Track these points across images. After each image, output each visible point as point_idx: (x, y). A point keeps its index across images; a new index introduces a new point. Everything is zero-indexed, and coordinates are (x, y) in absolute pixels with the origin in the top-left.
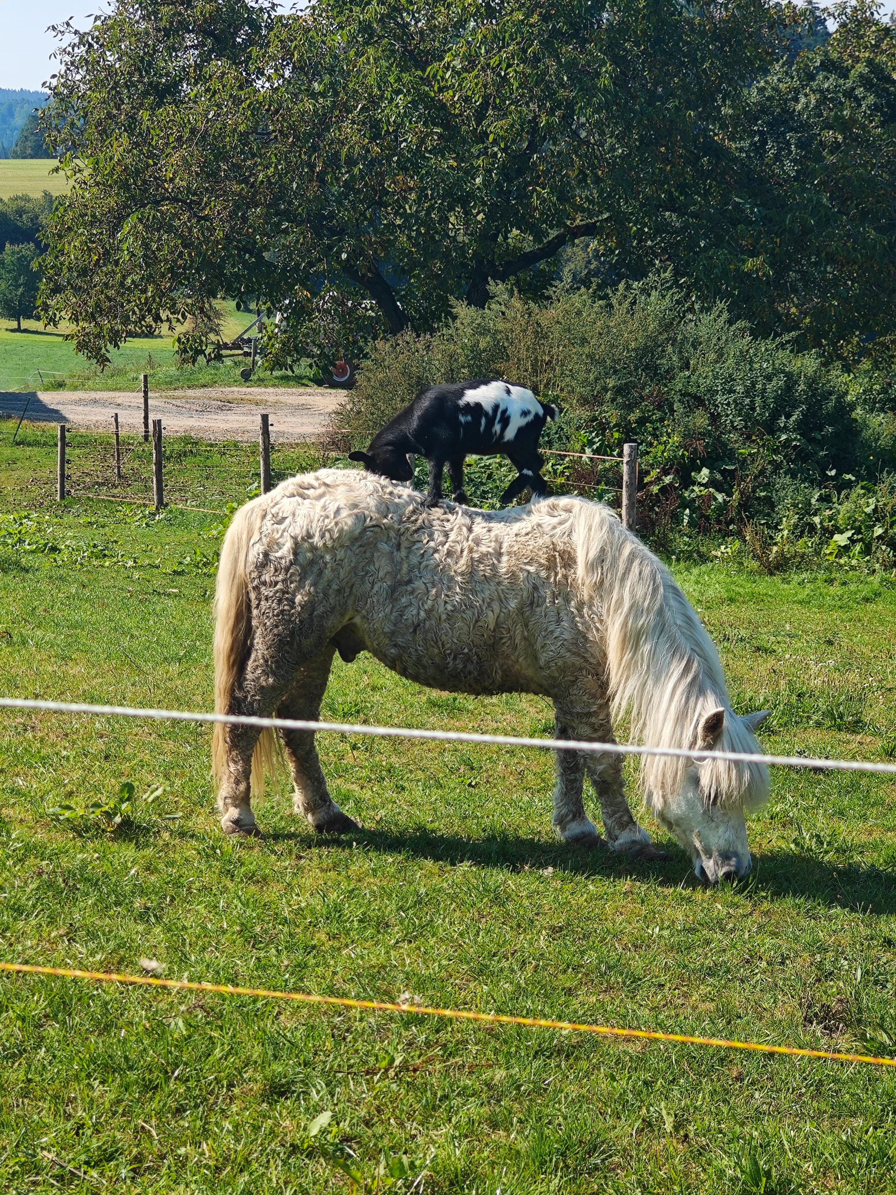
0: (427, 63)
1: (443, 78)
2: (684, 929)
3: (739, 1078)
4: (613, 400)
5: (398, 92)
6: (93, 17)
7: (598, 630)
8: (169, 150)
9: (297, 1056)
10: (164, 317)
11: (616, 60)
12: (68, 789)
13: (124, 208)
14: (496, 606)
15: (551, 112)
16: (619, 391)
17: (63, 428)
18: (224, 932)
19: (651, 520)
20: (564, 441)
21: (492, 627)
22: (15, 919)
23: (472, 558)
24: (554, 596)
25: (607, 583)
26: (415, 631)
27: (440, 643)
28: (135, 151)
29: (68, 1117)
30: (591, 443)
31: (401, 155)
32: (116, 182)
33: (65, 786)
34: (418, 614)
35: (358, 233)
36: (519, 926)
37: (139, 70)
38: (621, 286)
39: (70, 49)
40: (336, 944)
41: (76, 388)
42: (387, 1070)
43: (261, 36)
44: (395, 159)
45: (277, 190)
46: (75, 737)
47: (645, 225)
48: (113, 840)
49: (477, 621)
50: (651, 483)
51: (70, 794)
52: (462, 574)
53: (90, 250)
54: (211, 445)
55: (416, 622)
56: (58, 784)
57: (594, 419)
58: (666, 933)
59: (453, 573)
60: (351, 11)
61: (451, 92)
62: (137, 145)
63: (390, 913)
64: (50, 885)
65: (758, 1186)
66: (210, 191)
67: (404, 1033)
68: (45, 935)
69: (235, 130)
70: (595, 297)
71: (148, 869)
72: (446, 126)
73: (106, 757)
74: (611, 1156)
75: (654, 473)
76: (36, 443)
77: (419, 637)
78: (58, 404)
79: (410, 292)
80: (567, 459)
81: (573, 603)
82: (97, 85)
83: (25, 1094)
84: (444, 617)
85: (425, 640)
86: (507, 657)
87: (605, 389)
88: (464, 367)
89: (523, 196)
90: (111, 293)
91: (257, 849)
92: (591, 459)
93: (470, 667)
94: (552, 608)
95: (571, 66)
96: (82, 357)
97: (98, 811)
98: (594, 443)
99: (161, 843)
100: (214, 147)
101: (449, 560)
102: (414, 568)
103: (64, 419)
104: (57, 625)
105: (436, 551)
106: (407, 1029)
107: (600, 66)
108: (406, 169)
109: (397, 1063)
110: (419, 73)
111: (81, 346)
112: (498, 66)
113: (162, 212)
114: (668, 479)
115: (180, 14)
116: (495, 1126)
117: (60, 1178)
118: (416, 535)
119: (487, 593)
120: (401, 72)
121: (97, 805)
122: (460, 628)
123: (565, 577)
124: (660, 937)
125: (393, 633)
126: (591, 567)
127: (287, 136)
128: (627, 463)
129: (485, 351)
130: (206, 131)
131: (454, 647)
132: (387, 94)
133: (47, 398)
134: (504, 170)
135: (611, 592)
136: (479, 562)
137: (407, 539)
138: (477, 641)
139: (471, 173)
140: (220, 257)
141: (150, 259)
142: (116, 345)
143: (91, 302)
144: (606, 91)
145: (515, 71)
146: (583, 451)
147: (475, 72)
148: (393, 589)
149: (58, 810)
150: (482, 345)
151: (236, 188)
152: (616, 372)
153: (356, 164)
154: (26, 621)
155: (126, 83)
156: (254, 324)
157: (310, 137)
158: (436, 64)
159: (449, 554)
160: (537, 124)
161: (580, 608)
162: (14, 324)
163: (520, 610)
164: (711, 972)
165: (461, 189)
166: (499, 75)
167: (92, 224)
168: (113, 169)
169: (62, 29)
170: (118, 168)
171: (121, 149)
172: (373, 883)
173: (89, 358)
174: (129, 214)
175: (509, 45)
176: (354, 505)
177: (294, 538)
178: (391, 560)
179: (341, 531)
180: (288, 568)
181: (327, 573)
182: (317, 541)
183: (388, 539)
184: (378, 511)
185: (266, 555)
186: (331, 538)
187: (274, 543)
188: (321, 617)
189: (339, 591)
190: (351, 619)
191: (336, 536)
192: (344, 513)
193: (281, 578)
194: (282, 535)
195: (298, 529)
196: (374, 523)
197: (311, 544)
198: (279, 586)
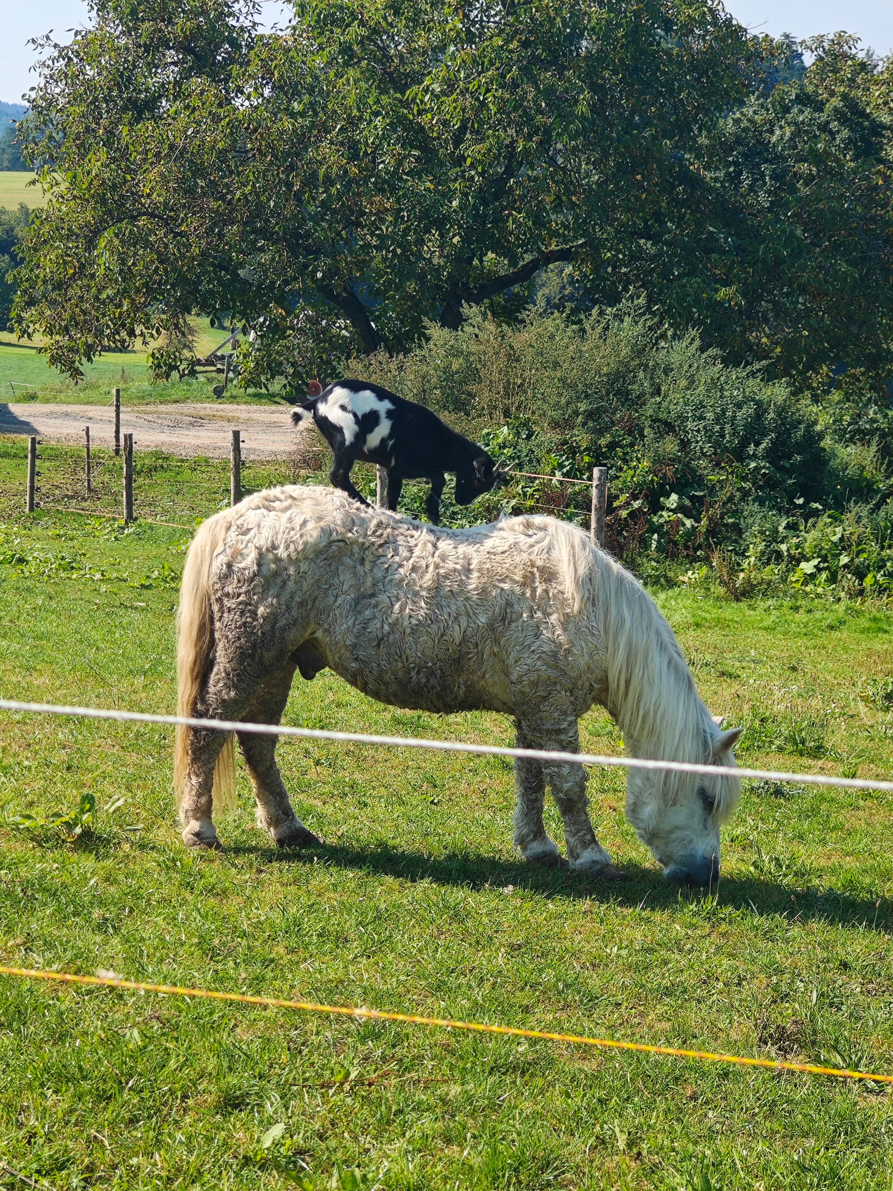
0: (406, 86)
1: (422, 101)
2: (643, 949)
3: (694, 1097)
4: (584, 424)
5: (377, 114)
6: (74, 32)
8: (147, 166)
9: (252, 1068)
10: (138, 332)
11: (594, 88)
12: (29, 798)
13: (101, 222)
14: (463, 621)
15: (529, 138)
16: (590, 415)
17: (33, 440)
18: (182, 944)
19: (619, 544)
20: (535, 464)
21: (457, 641)
23: (438, 574)
24: (533, 611)
26: (378, 645)
27: (404, 657)
28: (113, 166)
29: (20, 1126)
30: (561, 466)
31: (378, 176)
32: (93, 197)
33: (26, 796)
34: (382, 627)
35: (334, 252)
36: (478, 943)
37: (118, 85)
38: (595, 311)
39: (50, 63)
40: (295, 958)
41: (47, 401)
42: (342, 1084)
43: (241, 55)
44: (373, 180)
45: (254, 208)
46: (37, 748)
47: (619, 251)
48: (73, 850)
49: (441, 636)
50: (620, 507)
51: (31, 804)
52: (427, 589)
53: (65, 263)
54: (182, 461)
55: (380, 635)
56: (19, 793)
57: (565, 443)
58: (624, 952)
59: (418, 588)
60: (332, 32)
61: (429, 116)
62: (114, 160)
63: (350, 928)
64: (9, 894)
66: (187, 207)
67: (361, 1048)
68: (1, 944)
69: (213, 147)
70: (568, 320)
71: (107, 880)
72: (424, 149)
73: (69, 768)
74: (563, 1173)
75: (623, 498)
76: (6, 455)
77: (383, 651)
78: (29, 416)
79: (384, 313)
80: (537, 482)
81: (554, 617)
82: (75, 99)
84: (408, 631)
85: (388, 654)
86: (473, 672)
87: (576, 413)
88: (436, 388)
89: (499, 220)
90: (86, 306)
91: (218, 862)
92: (561, 483)
93: (433, 682)
94: (530, 622)
95: (549, 92)
96: (55, 370)
97: (58, 821)
98: (565, 466)
99: (121, 854)
100: (192, 164)
101: (414, 575)
102: (378, 582)
103: (36, 431)
104: (22, 635)
105: (401, 566)
106: (363, 1044)
107: (578, 93)
108: (383, 191)
109: (352, 1076)
110: (398, 95)
111: (55, 360)
112: (476, 90)
113: (138, 227)
114: (636, 504)
115: (160, 31)
116: (448, 1141)
117: (10, 1186)
118: (380, 550)
119: (452, 608)
120: (380, 94)
121: (57, 815)
122: (425, 643)
124: (619, 956)
125: (355, 646)
127: (265, 155)
128: (597, 486)
129: (457, 372)
130: (184, 148)
131: (418, 661)
132: (366, 116)
133: (18, 410)
134: (480, 193)
136: (446, 577)
137: (372, 553)
138: (442, 656)
139: (449, 196)
140: (195, 273)
141: (126, 274)
142: (90, 360)
143: (66, 316)
144: (583, 118)
145: (494, 96)
146: (553, 474)
147: (454, 96)
148: (357, 602)
149: (18, 819)
150: (455, 366)
151: (213, 205)
152: (587, 396)
153: (333, 184)
155: (105, 98)
156: (228, 341)
157: (288, 156)
158: (415, 88)
159: (414, 569)
160: (514, 149)
161: (565, 622)
163: (490, 626)
164: (668, 992)
165: (438, 212)
166: (478, 99)
167: (68, 238)
168: (91, 183)
169: (42, 42)
170: (95, 182)
171: (99, 163)
172: (333, 898)
173: (62, 372)
174: (105, 229)
175: (488, 70)
176: (320, 519)
177: (259, 549)
178: (355, 574)
179: (305, 544)
180: (252, 580)
181: (291, 585)
182: (282, 552)
183: (352, 554)
184: (344, 525)
185: (229, 566)
186: (296, 550)
187: (238, 554)
188: (283, 629)
189: (301, 604)
190: (313, 633)
191: (300, 548)
192: (310, 525)
193: (244, 589)
194: (246, 546)
195: (263, 540)
196: (340, 537)
197: (276, 555)
198: (242, 598)
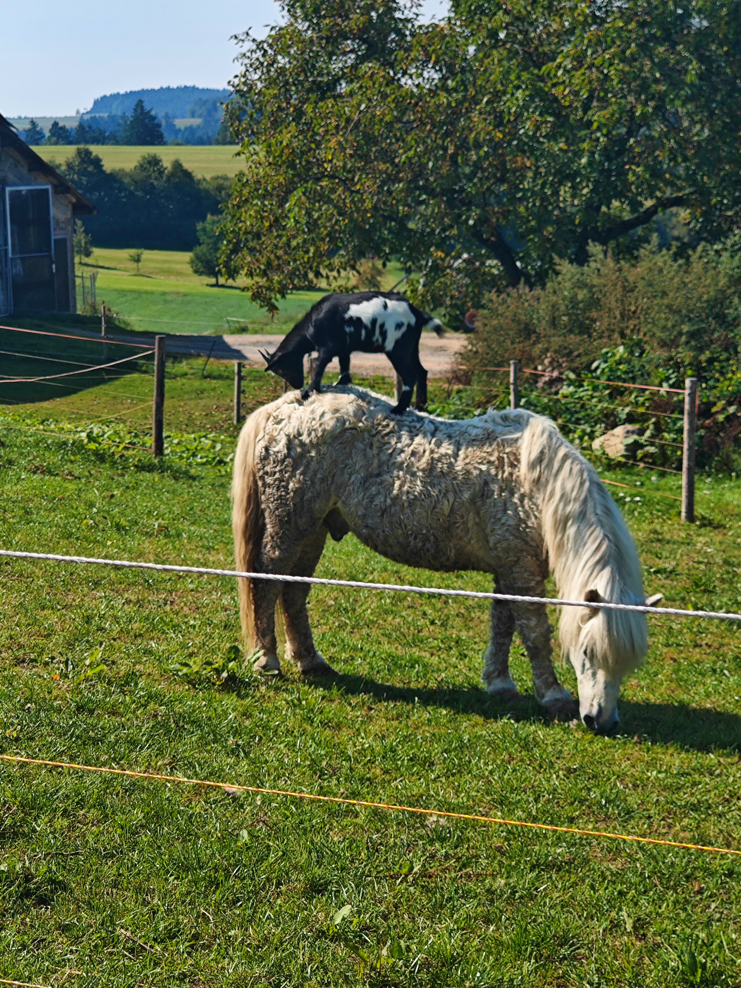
0: (543, 64)
1: (555, 76)
2: (678, 774)
3: (700, 892)
4: (687, 343)
5: (518, 87)
6: (269, 28)
7: (536, 517)
8: (328, 137)
9: (336, 863)
10: (324, 274)
11: (701, 59)
12: (190, 650)
13: (291, 183)
14: (451, 497)
15: (645, 104)
16: (692, 335)
17: (240, 365)
18: (297, 765)
19: (716, 443)
20: (646, 377)
21: (447, 512)
22: (131, 751)
23: (432, 458)
24: (502, 490)
25: (543, 479)
26: (382, 515)
27: (403, 526)
28: (301, 137)
29: (145, 903)
30: (668, 379)
31: (520, 140)
32: (284, 162)
33: (188, 648)
34: (385, 501)
35: (484, 205)
36: (541, 767)
37: (304, 71)
38: (700, 248)
39: (248, 54)
40: (387, 777)
41: (256, 332)
42: (406, 876)
43: (406, 42)
44: (515, 142)
45: (417, 169)
46: (204, 610)
47: (724, 197)
48: (219, 691)
49: (434, 508)
50: (717, 413)
51: (191, 655)
52: (423, 470)
53: (262, 218)
54: (363, 379)
55: (383, 507)
56: (184, 646)
57: (671, 359)
58: (661, 776)
59: (415, 469)
60: (480, 20)
61: (562, 87)
62: (301, 132)
63: (436, 755)
64: (165, 725)
65: (695, 976)
66: (362, 170)
67: (429, 848)
68: (153, 764)
69: (381, 120)
70: (676, 257)
71: (244, 714)
72: (557, 116)
73: (225, 627)
74: (578, 948)
75: (721, 404)
76: (220, 377)
77: (386, 520)
78: (240, 344)
79: (528, 255)
80: (647, 393)
81: (516, 495)
82: (271, 83)
83: (115, 885)
84: (406, 504)
85: (391, 523)
86: (461, 538)
87: (680, 334)
88: (564, 315)
89: (622, 174)
90: (280, 252)
91: (337, 701)
92: (668, 392)
93: (428, 545)
94: (499, 500)
95: (663, 65)
96: (256, 305)
97: (209, 668)
98: (671, 379)
99: (259, 695)
100: (365, 134)
101: (412, 459)
102: (383, 464)
103: (244, 358)
104: (209, 522)
105: (402, 451)
106: (431, 845)
107: (688, 64)
108: (524, 152)
109: (415, 870)
110: (536, 71)
111: (255, 297)
112: (602, 65)
113: (322, 187)
114: (732, 409)
115: (338, 25)
116: (488, 921)
117: (132, 950)
118: (386, 438)
119: (443, 485)
120: (521, 71)
121: (209, 663)
122: (420, 514)
123: (511, 474)
124: (657, 778)
125: (364, 516)
126: (532, 466)
127: (425, 124)
128: (689, 394)
129: (582, 302)
130: (359, 120)
131: (414, 528)
132: (509, 90)
133: (231, 340)
134: (606, 153)
135: (546, 486)
136: (439, 460)
137: (378, 441)
138: (434, 525)
139: (578, 154)
140: (369, 223)
141: (313, 225)
142: (283, 296)
143: (264, 260)
144: (692, 85)
145: (616, 69)
146: (660, 385)
147: (582, 70)
148: (365, 480)
149: (178, 666)
150: (580, 297)
151: (382, 167)
152: (690, 320)
153: (481, 147)
154: (184, 518)
155: (293, 82)
156: (402, 281)
157: (444, 125)
158: (550, 64)
159: (413, 454)
160: (634, 113)
161: (522, 499)
162: (213, 281)
163: (473, 500)
164: (695, 808)
165: (569, 168)
166: (602, 72)
167: (264, 197)
168: (282, 152)
169: (243, 38)
170: (286, 151)
171: (289, 135)
172: (427, 730)
173: (261, 306)
174: (295, 189)
175: (610, 47)
176: (337, 411)
177: (288, 436)
178: (365, 455)
179: (324, 431)
180: (283, 461)
181: (313, 465)
182: (305, 438)
183: (364, 440)
184: (355, 415)
185: (267, 449)
186: (316, 436)
187: (272, 440)
188: (310, 501)
189: (323, 480)
190: (335, 503)
191: (320, 434)
192: (327, 417)
193: (278, 468)
194: (279, 434)
195: (291, 429)
196: (352, 426)
197: (301, 441)
198: (277, 475)
